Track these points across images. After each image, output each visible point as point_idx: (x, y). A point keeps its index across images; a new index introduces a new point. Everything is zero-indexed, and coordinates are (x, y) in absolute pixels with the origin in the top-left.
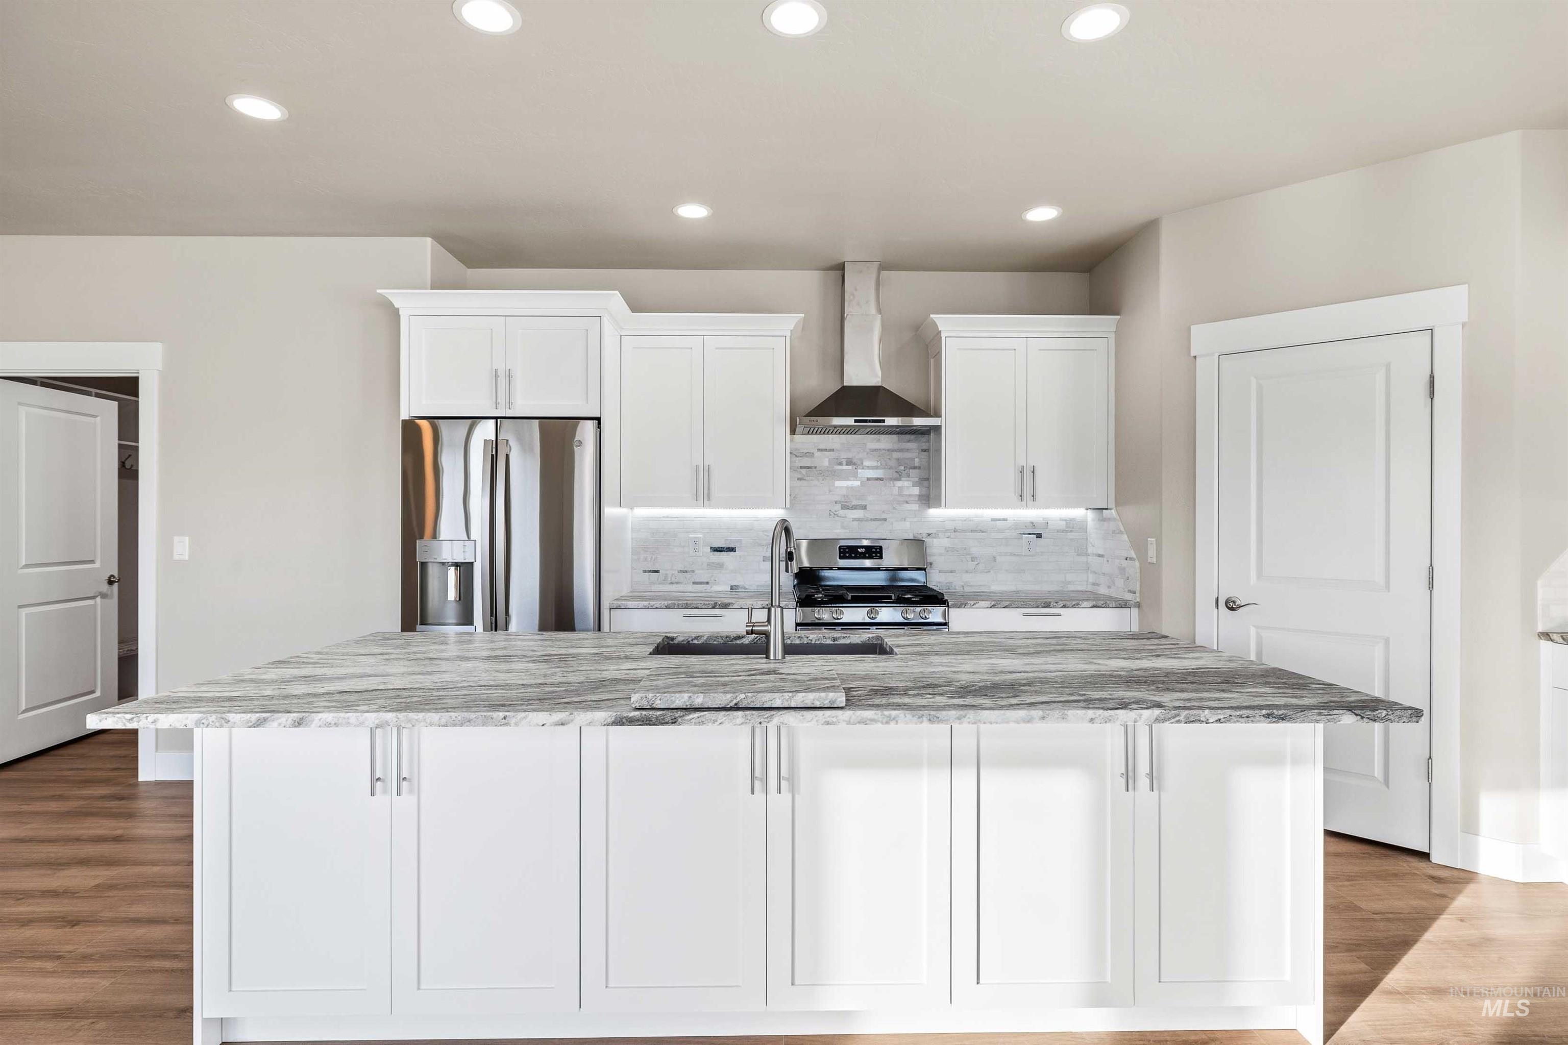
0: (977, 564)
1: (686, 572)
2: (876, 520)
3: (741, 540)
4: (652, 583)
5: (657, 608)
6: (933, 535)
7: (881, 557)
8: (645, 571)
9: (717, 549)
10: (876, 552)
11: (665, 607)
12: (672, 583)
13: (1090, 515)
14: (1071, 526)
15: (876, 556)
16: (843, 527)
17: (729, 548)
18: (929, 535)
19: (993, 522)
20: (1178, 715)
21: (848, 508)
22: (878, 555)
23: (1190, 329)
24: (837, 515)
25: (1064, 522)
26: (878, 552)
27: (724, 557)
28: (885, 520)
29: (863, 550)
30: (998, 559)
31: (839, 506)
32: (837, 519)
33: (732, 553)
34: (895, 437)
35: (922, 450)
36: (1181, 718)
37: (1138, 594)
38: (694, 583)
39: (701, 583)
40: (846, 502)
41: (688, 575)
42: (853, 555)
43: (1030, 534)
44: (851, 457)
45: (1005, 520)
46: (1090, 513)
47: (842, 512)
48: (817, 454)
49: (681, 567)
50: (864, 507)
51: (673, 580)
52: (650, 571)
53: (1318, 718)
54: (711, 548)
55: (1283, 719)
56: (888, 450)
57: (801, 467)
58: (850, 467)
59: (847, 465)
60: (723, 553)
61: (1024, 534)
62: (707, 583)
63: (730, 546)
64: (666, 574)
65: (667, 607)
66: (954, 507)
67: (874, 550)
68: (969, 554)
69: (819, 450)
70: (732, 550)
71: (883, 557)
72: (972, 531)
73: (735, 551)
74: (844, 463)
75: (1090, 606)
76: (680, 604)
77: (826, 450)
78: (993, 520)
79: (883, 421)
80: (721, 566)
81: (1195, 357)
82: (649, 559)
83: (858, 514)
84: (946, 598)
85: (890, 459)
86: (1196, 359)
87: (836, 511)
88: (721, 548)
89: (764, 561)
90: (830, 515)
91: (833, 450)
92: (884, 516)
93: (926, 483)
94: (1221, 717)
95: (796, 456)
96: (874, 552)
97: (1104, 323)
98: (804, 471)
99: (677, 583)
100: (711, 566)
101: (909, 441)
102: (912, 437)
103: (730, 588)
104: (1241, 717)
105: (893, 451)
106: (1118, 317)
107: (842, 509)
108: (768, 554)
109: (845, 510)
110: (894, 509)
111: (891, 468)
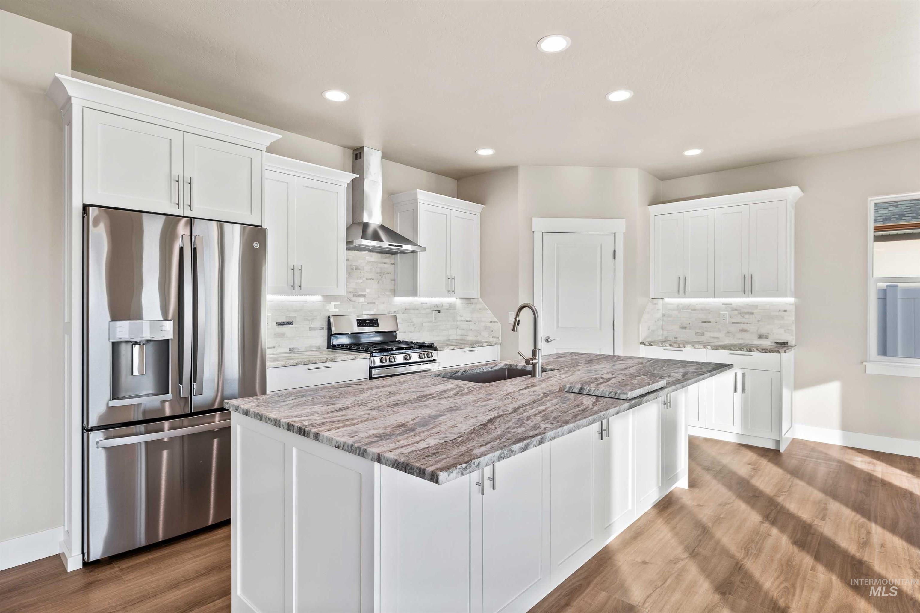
0: (415, 328)
2: (371, 303)
3: (296, 317)
5: (290, 366)
6: (399, 312)
7: (378, 326)
9: (280, 324)
10: (375, 323)
11: (295, 364)
13: (459, 302)
14: (452, 307)
15: (375, 325)
16: (354, 308)
17: (288, 322)
18: (395, 312)
19: (422, 305)
21: (356, 296)
23: (531, 219)
24: (351, 300)
25: (448, 305)
27: (285, 328)
28: (375, 303)
29: (369, 321)
30: (424, 324)
31: (352, 295)
32: (352, 302)
33: (290, 326)
34: (379, 255)
35: (392, 263)
37: (500, 338)
40: (356, 292)
42: (364, 325)
43: (436, 311)
44: (359, 267)
45: (426, 303)
46: (458, 300)
47: (353, 299)
50: (365, 296)
54: (277, 322)
59: (356, 270)
60: (285, 326)
61: (434, 311)
63: (289, 321)
65: (297, 364)
66: (423, 296)
68: (412, 322)
70: (290, 323)
71: (379, 325)
72: (413, 310)
73: (292, 325)
74: (354, 268)
75: (486, 345)
76: (306, 361)
78: (422, 303)
79: (401, 246)
80: (283, 335)
81: (534, 232)
83: (362, 300)
84: (435, 346)
85: (377, 267)
86: (534, 233)
87: (350, 298)
88: (284, 322)
89: (310, 330)
90: (347, 300)
92: (374, 301)
93: (393, 282)
96: (374, 322)
97: (477, 207)
100: (277, 335)
101: (385, 258)
102: (387, 255)
103: (289, 350)
105: (378, 263)
106: (484, 206)
107: (353, 296)
108: (312, 326)
109: (355, 298)
110: (379, 297)
111: (377, 273)
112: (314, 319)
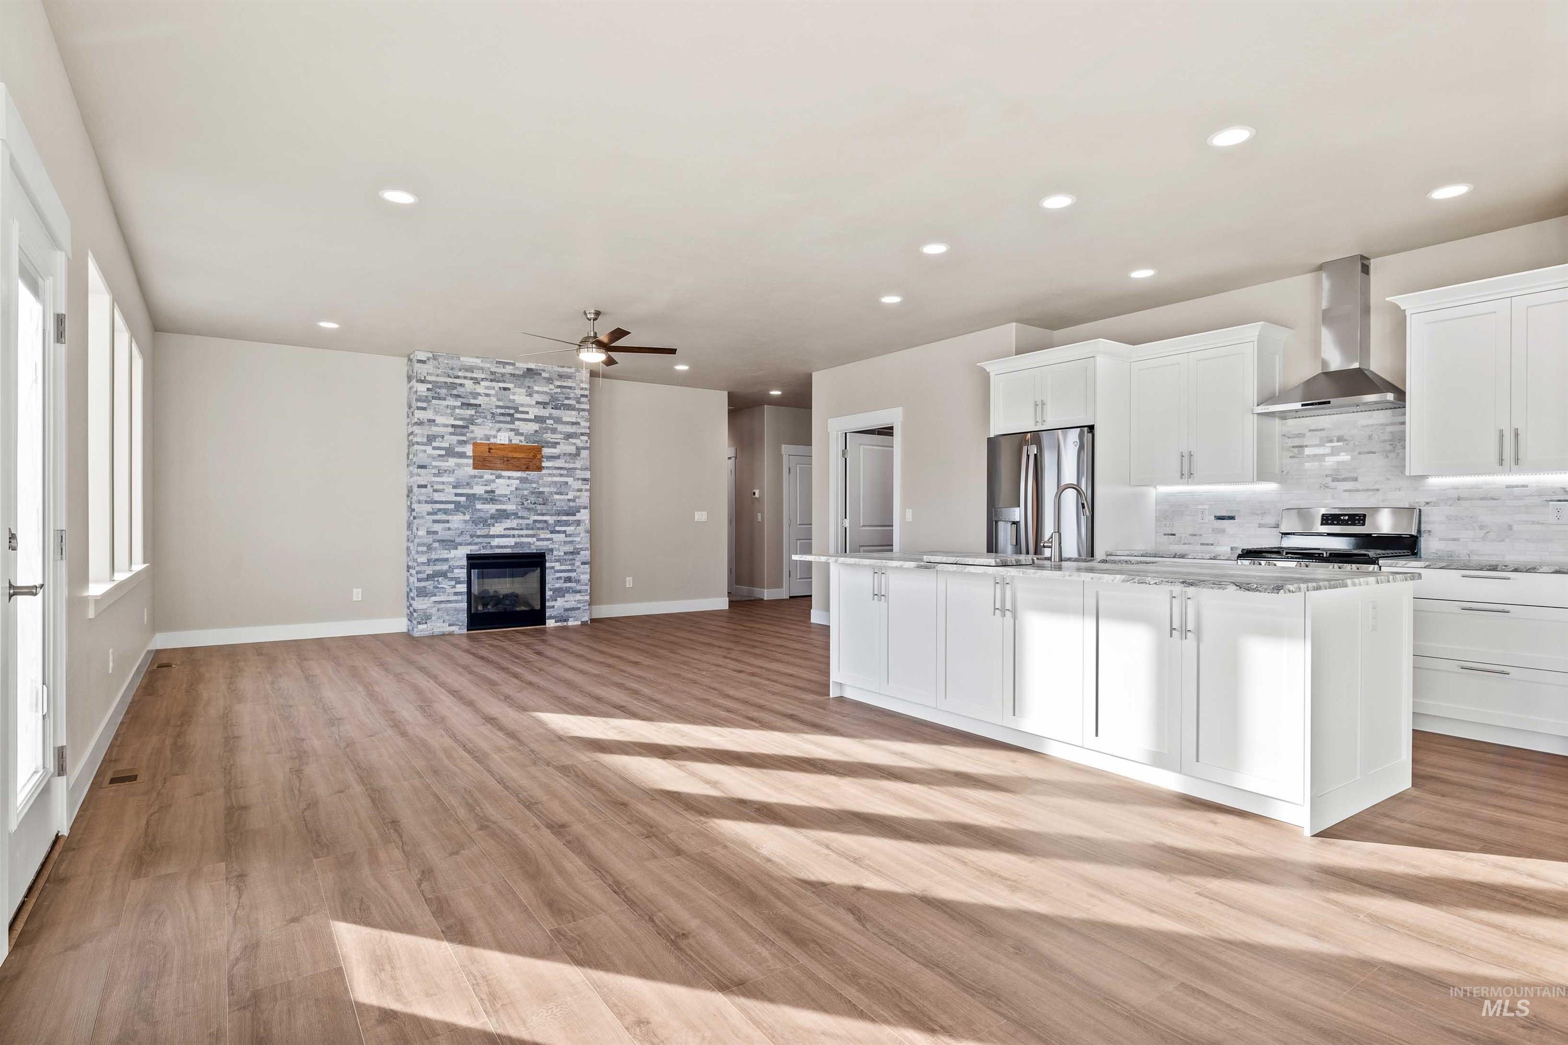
0: (1488, 532)
1: (1195, 535)
2: (1368, 490)
3: (1237, 510)
4: (1171, 544)
6: (1433, 504)
7: (1363, 525)
8: (1165, 535)
9: (1219, 517)
10: (1359, 520)
12: (1184, 544)
15: (1359, 523)
16: (1333, 497)
17: (1230, 516)
18: (1427, 503)
19: (1510, 488)
20: (1134, 579)
21: (1338, 480)
22: (1361, 522)
24: (1327, 487)
26: (1362, 520)
27: (1225, 523)
28: (1378, 490)
29: (1346, 518)
30: (1517, 528)
31: (1330, 479)
32: (1328, 490)
33: (1232, 521)
36: (1136, 580)
38: (1202, 544)
39: (1207, 544)
40: (1337, 475)
41: (1197, 538)
42: (1335, 522)
44: (1342, 434)
47: (1332, 484)
48: (1308, 434)
49: (1192, 532)
50: (1356, 479)
51: (1186, 542)
52: (1168, 534)
53: (1213, 586)
54: (1215, 516)
55: (1192, 585)
56: (1382, 425)
57: (1293, 447)
58: (1340, 444)
59: (1338, 442)
60: (1225, 520)
61: (1554, 500)
62: (1212, 545)
64: (1181, 537)
67: (1357, 518)
68: (1476, 523)
69: (1310, 430)
70: (1232, 518)
71: (1365, 524)
72: (1480, 498)
73: (1235, 519)
74: (1335, 439)
77: (1317, 430)
79: (1329, 402)
80: (1222, 531)
82: (1168, 525)
83: (1349, 485)
87: (1326, 484)
88: (1223, 516)
89: (1259, 527)
90: (1321, 487)
91: (1324, 430)
92: (1376, 487)
94: (1157, 581)
95: (1289, 438)
96: (1357, 520)
98: (1296, 450)
99: (1189, 544)
100: (1215, 531)
103: (1230, 549)
104: (1168, 582)
105: (1387, 425)
107: (1333, 481)
108: (1262, 522)
109: (1336, 483)
110: (1388, 479)
111: (1384, 441)
112: (1265, 513)
